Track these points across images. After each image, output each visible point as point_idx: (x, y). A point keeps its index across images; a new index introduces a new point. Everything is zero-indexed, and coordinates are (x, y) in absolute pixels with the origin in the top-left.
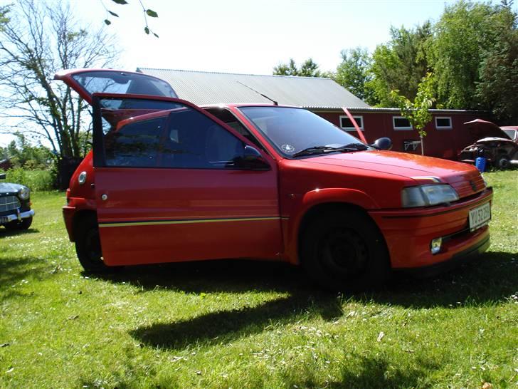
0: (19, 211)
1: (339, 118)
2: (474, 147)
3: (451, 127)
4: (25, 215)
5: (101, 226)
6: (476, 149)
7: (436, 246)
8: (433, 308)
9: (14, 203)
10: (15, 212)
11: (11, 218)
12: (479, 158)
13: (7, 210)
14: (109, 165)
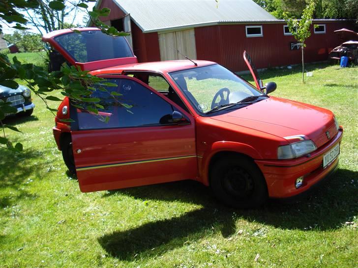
0: (24, 105)
1: (245, 28)
2: (340, 48)
3: (325, 32)
4: (28, 107)
5: (77, 170)
6: (342, 50)
7: (299, 182)
8: (294, 229)
9: (21, 100)
10: (21, 106)
11: (20, 110)
12: (343, 57)
13: (16, 105)
14: (82, 128)
